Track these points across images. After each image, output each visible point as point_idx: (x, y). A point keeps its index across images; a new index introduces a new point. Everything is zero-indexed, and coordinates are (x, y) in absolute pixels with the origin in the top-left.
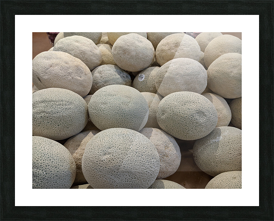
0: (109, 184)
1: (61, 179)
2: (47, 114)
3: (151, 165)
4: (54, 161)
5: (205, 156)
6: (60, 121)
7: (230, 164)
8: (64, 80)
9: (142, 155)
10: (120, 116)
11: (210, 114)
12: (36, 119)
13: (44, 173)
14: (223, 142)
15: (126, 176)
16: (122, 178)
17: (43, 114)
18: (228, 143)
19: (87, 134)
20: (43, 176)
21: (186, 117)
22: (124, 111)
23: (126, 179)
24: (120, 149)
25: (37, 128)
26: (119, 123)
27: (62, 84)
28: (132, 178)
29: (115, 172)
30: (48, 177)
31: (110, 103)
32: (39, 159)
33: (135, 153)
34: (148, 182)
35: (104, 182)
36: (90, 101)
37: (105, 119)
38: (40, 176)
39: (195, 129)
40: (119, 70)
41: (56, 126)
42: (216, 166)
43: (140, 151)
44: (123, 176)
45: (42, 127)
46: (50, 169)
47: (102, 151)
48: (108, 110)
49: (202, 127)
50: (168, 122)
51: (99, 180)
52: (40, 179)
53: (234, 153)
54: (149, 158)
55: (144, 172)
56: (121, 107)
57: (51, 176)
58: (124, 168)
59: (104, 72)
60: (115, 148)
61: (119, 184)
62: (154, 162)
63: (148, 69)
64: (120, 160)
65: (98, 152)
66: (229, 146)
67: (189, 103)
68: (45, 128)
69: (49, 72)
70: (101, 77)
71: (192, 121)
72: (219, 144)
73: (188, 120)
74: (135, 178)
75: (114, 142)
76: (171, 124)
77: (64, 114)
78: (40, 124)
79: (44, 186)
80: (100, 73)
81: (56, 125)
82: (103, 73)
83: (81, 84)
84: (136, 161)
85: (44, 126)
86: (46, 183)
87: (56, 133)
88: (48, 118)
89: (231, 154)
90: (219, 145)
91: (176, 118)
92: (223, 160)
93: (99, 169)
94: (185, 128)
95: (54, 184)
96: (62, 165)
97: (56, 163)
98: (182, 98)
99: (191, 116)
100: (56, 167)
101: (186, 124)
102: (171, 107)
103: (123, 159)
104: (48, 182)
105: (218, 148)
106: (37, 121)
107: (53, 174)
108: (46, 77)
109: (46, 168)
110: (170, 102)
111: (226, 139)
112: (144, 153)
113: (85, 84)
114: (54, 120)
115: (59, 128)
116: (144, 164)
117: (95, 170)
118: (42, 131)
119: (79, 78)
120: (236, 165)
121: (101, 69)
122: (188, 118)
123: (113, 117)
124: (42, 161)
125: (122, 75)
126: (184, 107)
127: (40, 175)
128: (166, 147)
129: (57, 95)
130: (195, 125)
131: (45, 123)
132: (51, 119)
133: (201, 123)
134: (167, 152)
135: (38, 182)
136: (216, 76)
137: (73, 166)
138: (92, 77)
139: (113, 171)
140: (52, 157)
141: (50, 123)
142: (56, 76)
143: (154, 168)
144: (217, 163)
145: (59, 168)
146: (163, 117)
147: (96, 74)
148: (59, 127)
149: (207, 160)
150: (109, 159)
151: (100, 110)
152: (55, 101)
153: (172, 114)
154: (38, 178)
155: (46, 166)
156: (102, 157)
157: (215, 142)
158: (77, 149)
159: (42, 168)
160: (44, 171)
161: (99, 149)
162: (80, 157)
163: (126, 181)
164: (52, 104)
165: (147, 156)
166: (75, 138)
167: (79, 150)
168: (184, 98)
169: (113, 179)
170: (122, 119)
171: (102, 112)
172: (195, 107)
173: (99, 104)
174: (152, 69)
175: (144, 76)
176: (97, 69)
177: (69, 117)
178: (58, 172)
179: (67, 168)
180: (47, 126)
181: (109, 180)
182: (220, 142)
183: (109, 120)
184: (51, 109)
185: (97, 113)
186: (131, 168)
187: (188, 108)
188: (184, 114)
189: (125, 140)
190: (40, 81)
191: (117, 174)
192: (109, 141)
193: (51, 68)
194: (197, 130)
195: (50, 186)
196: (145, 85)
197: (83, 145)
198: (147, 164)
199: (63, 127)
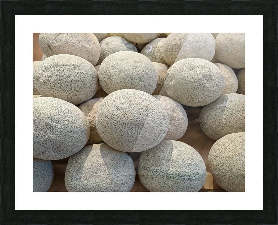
0: (122, 136)
1: (78, 134)
2: (60, 77)
3: (161, 121)
4: (70, 117)
5: (211, 120)
6: (72, 84)
7: (236, 126)
8: (74, 48)
9: (153, 111)
10: (130, 80)
11: (217, 79)
12: (50, 82)
13: (63, 126)
14: (230, 106)
15: (138, 129)
16: (135, 131)
17: (56, 78)
18: (234, 107)
19: (98, 100)
20: (62, 129)
21: (195, 81)
22: (134, 75)
23: (138, 132)
24: (132, 105)
25: (51, 91)
26: (129, 87)
27: (72, 52)
28: (144, 132)
29: (128, 125)
30: (66, 131)
31: (120, 67)
32: (57, 114)
33: (146, 109)
34: (158, 137)
35: (118, 134)
36: (100, 67)
37: (115, 83)
38: (59, 130)
39: (203, 94)
40: (126, 42)
41: (69, 90)
42: (222, 129)
43: (151, 107)
44: (136, 129)
45: (56, 90)
46: (67, 123)
47: (115, 107)
48: (118, 74)
49: (209, 91)
50: (176, 87)
51: (113, 133)
52: (59, 132)
53: (240, 116)
54: (159, 115)
55: (154, 127)
56: (130, 71)
57: (69, 130)
58: (136, 122)
59: (111, 43)
60: (127, 104)
61: (132, 136)
62: (164, 119)
63: (155, 40)
64: (132, 114)
65: (112, 108)
66: (236, 110)
67: (198, 67)
68: (58, 92)
69: (59, 39)
70: (108, 48)
71: (199, 86)
72: (226, 108)
73: (196, 85)
74: (147, 132)
75: (126, 99)
76: (179, 90)
77: (76, 78)
78: (54, 87)
79: (63, 139)
80: (107, 44)
81: (69, 88)
82: (110, 45)
83: (90, 53)
84: (147, 116)
85: (57, 90)
86: (64, 136)
87: (69, 97)
88: (61, 81)
89: (236, 117)
90: (225, 110)
91: (184, 83)
92: (229, 123)
93: (113, 123)
94: (193, 93)
95: (71, 137)
96: (77, 121)
97: (73, 119)
98: (190, 63)
99: (199, 81)
100: (73, 123)
101: (194, 88)
102: (179, 72)
103: (135, 114)
104: (66, 135)
105: (225, 112)
106: (51, 85)
107: (71, 129)
108: (56, 44)
109: (63, 123)
110: (179, 68)
111: (232, 104)
112: (154, 109)
113: (94, 52)
114: (67, 84)
115: (72, 92)
116: (155, 119)
117: (110, 124)
118: (56, 94)
119: (88, 46)
120: (241, 128)
121: (108, 41)
122: (196, 83)
123: (123, 81)
124: (60, 116)
125: (129, 46)
126: (192, 72)
127: (59, 128)
128: (174, 111)
129: (68, 60)
130: (202, 89)
131: (59, 87)
132: (64, 83)
133: (208, 87)
134: (175, 116)
135: (57, 135)
136: (225, 44)
137: (88, 125)
138: (100, 46)
139: (127, 124)
140: (68, 114)
141: (63, 87)
142: (66, 43)
143: (163, 124)
144: (222, 126)
145: (75, 124)
146: (172, 83)
147: (103, 46)
148: (72, 90)
149: (213, 124)
150: (122, 113)
151: (111, 75)
152: (67, 66)
153: (180, 79)
154: (57, 131)
155: (64, 121)
156: (116, 112)
157: (222, 107)
158: (89, 112)
159: (60, 122)
160: (62, 125)
161: (113, 105)
162: (92, 120)
163: (138, 134)
164: (65, 68)
165: (157, 113)
166: (87, 103)
167: (91, 114)
168: (192, 64)
169: (126, 132)
170: (132, 83)
171: (112, 76)
172: (203, 71)
173: (109, 69)
174: (159, 40)
175: (151, 47)
176: (104, 40)
177: (81, 81)
178: (74, 127)
179: (82, 125)
180: (60, 90)
181: (122, 133)
182: (226, 107)
183: (119, 84)
184: (63, 73)
185: (107, 78)
186: (142, 122)
187: (197, 73)
188: (192, 79)
189: (137, 98)
190: (50, 48)
191: (130, 127)
192: (122, 98)
193: (60, 35)
194: (205, 95)
195: (68, 139)
196: (152, 56)
197: (95, 109)
198: (157, 119)
199: (76, 91)
